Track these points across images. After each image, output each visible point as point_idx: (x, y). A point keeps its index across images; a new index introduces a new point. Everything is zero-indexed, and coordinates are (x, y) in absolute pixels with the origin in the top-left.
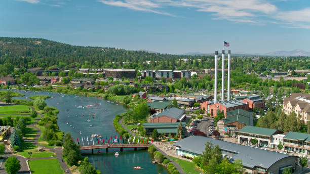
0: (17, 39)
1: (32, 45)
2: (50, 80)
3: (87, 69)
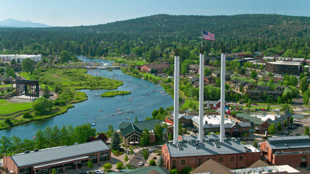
3: (273, 58)
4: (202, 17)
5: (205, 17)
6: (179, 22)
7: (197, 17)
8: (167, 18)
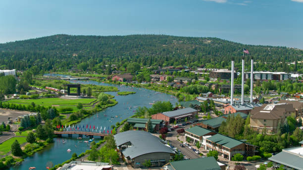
0: (189, 39)
1: (201, 43)
2: (159, 78)
3: (205, 69)
4: (99, 37)
5: (103, 37)
6: (80, 42)
7: (95, 37)
8: (69, 38)
